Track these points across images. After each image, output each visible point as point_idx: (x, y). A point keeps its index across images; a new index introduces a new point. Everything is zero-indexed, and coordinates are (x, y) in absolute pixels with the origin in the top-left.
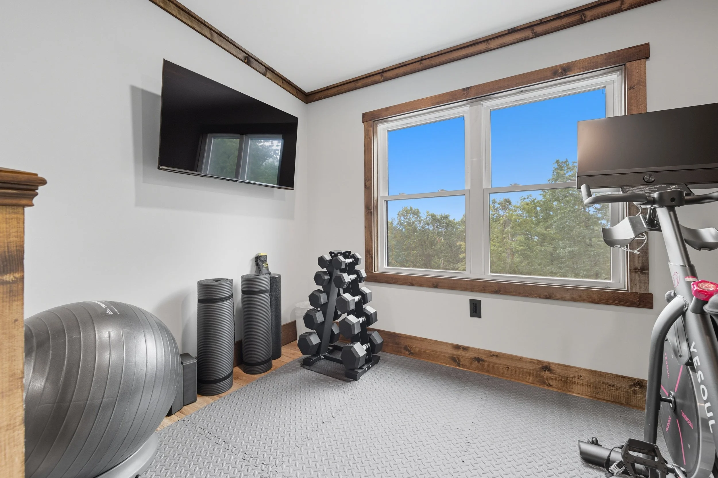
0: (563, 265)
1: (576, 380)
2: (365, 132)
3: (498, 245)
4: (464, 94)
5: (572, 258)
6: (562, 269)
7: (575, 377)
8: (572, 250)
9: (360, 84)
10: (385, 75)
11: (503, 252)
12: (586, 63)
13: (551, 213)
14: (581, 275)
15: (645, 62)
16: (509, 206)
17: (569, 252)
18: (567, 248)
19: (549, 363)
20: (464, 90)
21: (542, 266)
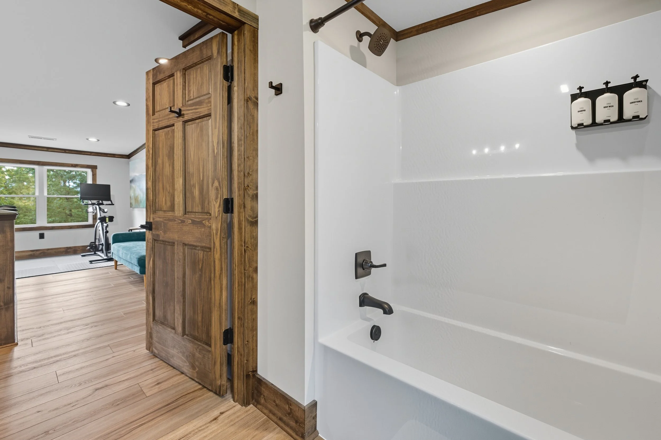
14: (82, 221)
15: (96, 170)
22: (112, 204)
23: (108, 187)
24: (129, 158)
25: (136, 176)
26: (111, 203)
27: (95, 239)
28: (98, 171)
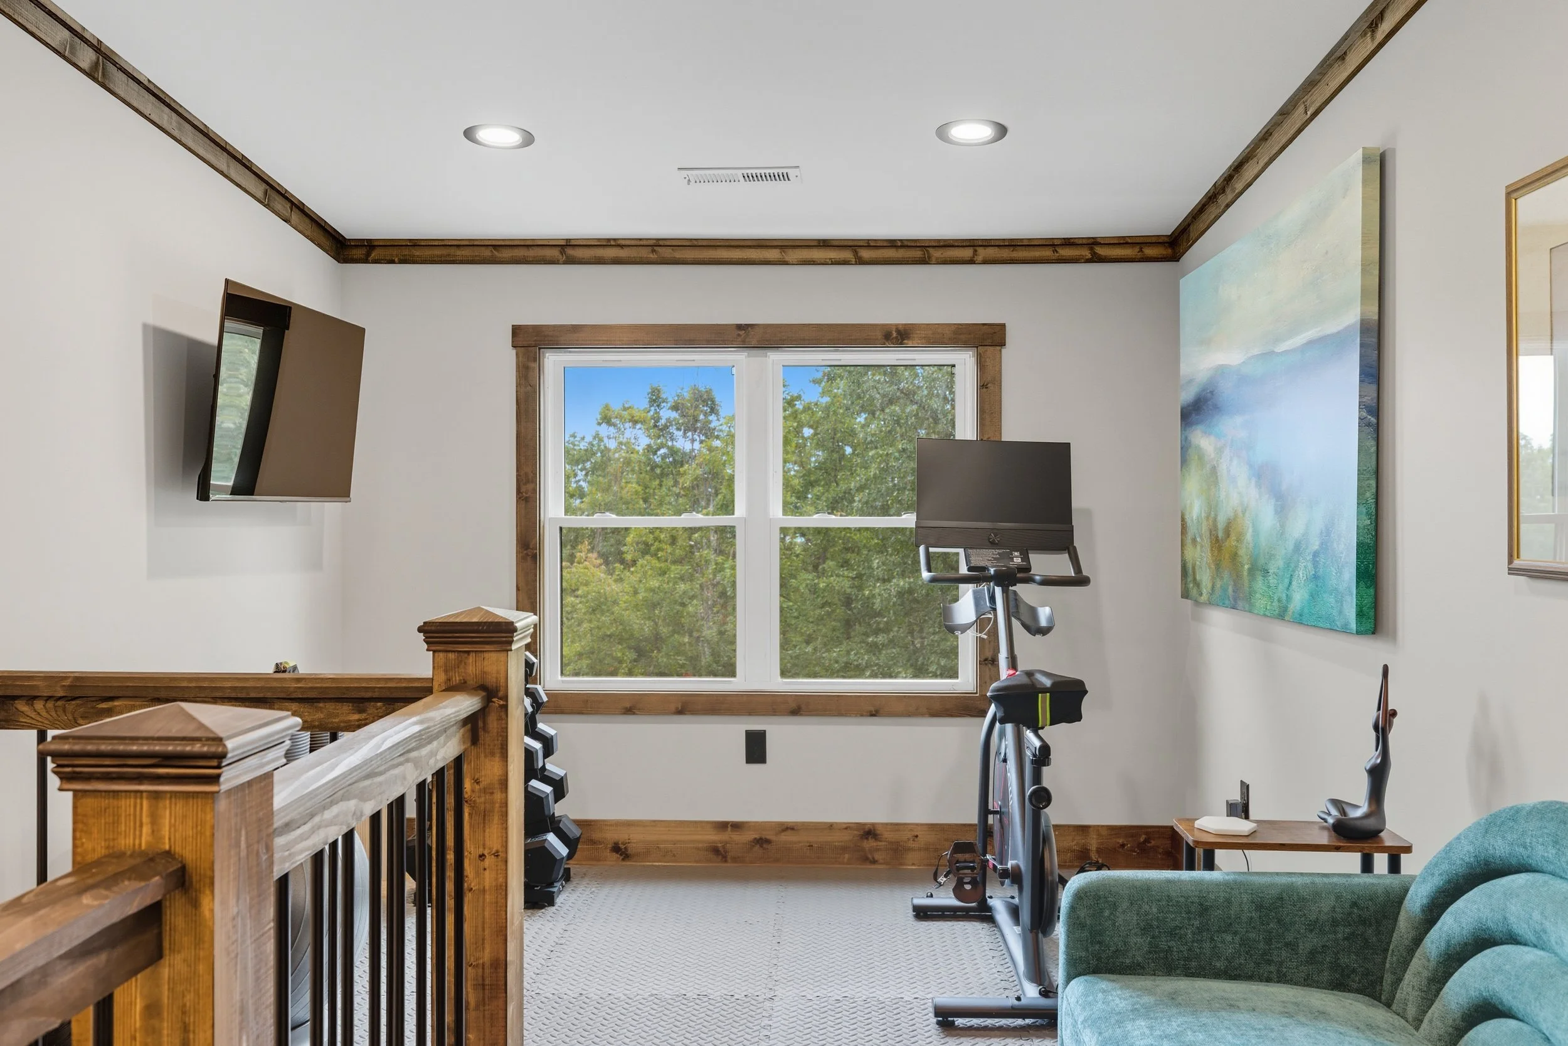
0: (881, 639)
1: (911, 844)
2: (518, 370)
3: (676, 570)
4: (739, 335)
5: (906, 614)
6: (880, 652)
7: (909, 839)
8: (907, 586)
9: (507, 254)
10: (570, 252)
11: (692, 598)
12: (930, 332)
13: (848, 450)
14: (933, 668)
15: (1000, 351)
16: (710, 418)
17: (900, 594)
18: (895, 581)
19: (873, 824)
20: (740, 327)
21: (818, 643)
22: (1080, 580)
23: (1063, 451)
24: (1175, 257)
25: (1221, 371)
26: (1072, 573)
27: (985, 811)
28: (1011, 358)
